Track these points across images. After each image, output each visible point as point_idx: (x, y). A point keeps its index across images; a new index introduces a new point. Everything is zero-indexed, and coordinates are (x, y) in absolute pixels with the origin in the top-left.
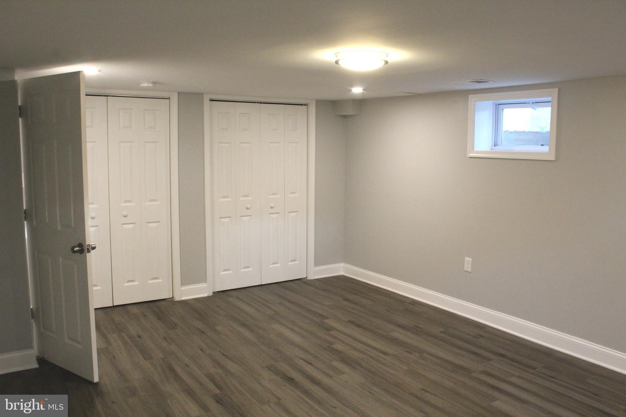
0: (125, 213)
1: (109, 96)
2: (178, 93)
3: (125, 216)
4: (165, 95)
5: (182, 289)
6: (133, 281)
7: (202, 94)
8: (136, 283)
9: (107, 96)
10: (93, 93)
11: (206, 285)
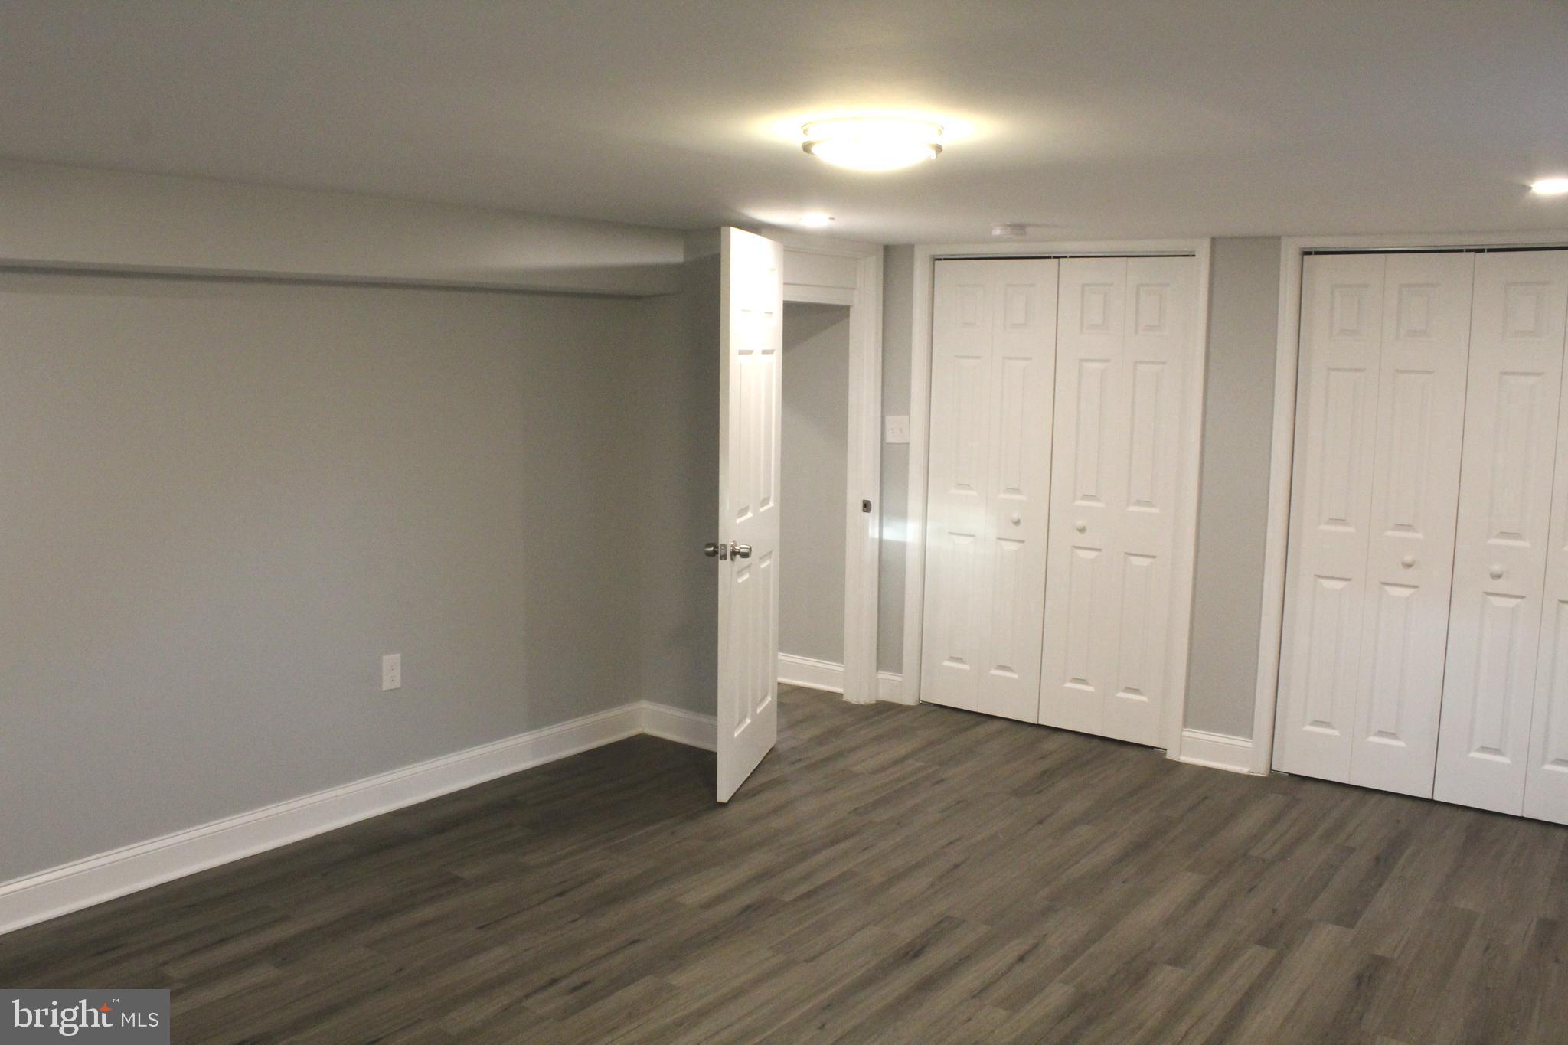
0: (1080, 523)
1: (1066, 257)
2: (1213, 240)
3: (1082, 530)
4: (1183, 246)
5: (1185, 734)
6: (1084, 682)
7: (1279, 238)
8: (1090, 689)
9: (1058, 257)
10: (1014, 253)
11: (1249, 745)
